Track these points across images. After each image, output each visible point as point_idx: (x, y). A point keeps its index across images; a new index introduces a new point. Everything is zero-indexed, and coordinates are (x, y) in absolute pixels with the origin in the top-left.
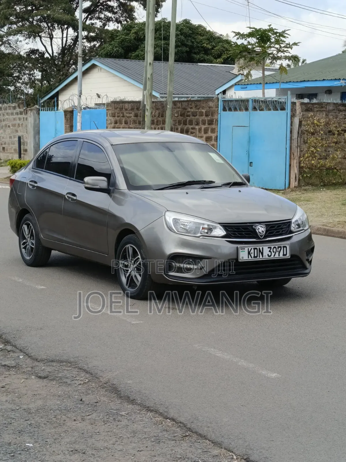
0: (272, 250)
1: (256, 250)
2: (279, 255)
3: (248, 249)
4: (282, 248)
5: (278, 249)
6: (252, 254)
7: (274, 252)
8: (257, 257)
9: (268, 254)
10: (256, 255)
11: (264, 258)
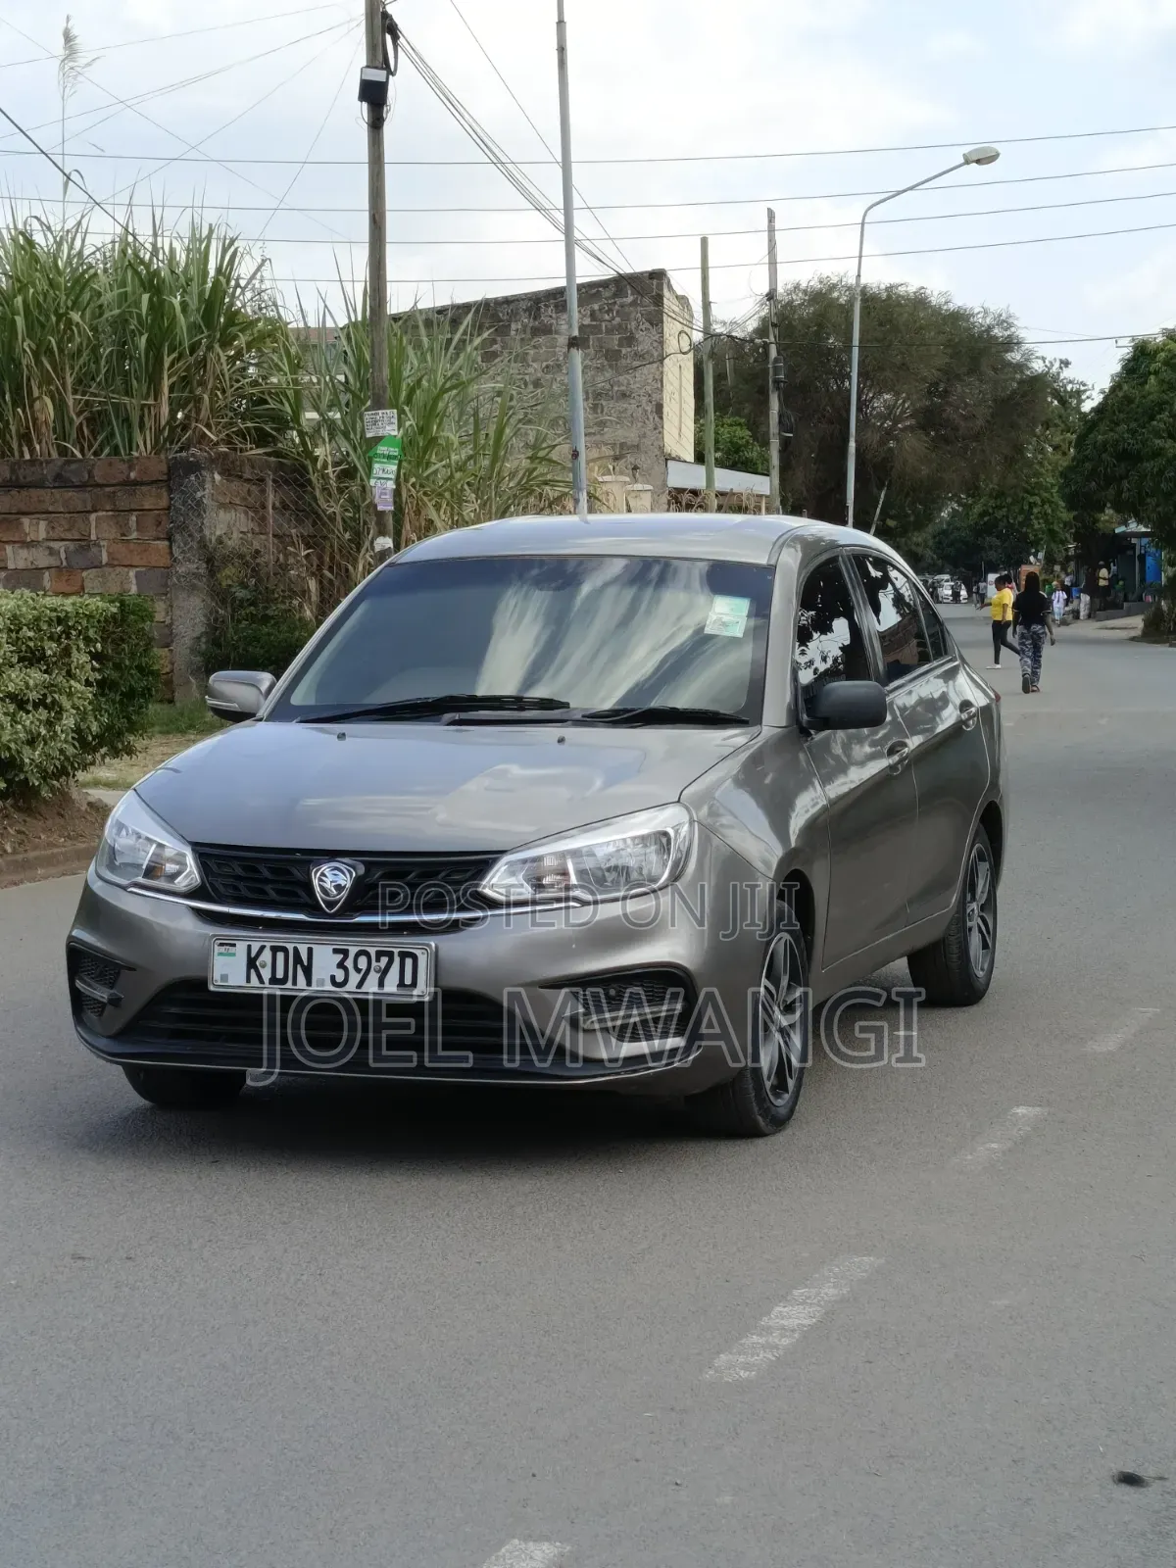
0: (349, 963)
1: (280, 956)
2: (381, 984)
3: (249, 947)
4: (397, 960)
5: (378, 960)
6: (263, 966)
7: (358, 970)
8: (284, 981)
9: (333, 978)
10: (280, 974)
11: (314, 987)
